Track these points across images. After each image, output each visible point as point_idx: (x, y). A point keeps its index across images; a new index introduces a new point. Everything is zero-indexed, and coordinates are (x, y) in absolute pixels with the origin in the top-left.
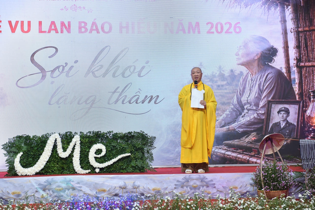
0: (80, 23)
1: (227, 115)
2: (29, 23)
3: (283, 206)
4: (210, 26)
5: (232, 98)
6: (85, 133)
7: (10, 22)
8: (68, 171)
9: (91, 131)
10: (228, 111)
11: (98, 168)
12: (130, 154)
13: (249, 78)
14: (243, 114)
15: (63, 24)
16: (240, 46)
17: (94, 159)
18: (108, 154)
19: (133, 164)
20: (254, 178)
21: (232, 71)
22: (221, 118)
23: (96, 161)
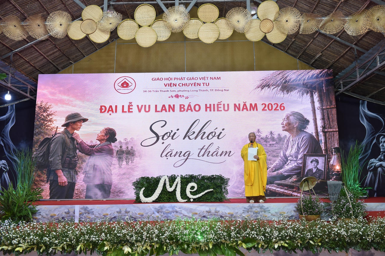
0: (180, 105)
1: (277, 164)
2: (149, 106)
3: (318, 227)
4: (264, 106)
5: (280, 153)
6: (184, 176)
7: (138, 106)
8: (173, 200)
9: (188, 174)
10: (277, 161)
11: (192, 198)
12: (213, 190)
13: (291, 139)
14: (287, 163)
15: (170, 106)
16: (284, 119)
17: (190, 193)
18: (198, 189)
19: (215, 196)
20: (296, 206)
21: (279, 135)
22: (273, 166)
23: (191, 194)
